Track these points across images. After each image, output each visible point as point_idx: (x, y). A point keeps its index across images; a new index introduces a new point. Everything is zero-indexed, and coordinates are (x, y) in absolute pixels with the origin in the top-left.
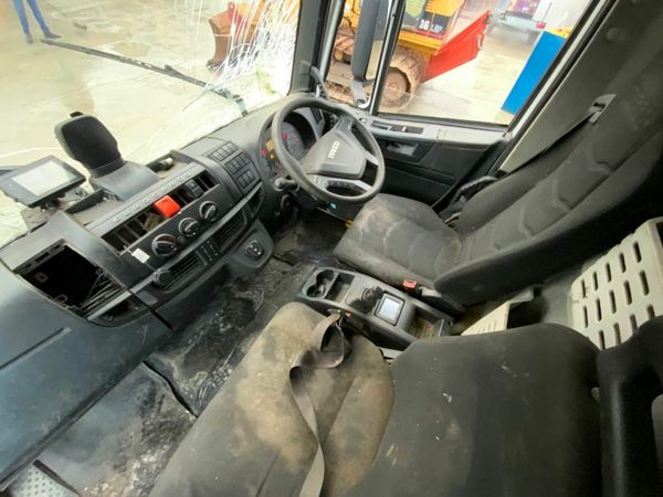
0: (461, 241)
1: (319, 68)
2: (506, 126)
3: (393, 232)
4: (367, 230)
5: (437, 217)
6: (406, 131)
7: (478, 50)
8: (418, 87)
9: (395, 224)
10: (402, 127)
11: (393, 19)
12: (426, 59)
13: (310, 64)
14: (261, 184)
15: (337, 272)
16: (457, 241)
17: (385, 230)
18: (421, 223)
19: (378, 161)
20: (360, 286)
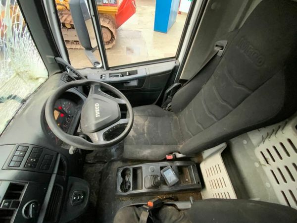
0: (178, 117)
1: (61, 57)
2: (174, 57)
3: (147, 128)
4: (135, 135)
5: (161, 108)
6: (129, 74)
7: (135, 8)
8: (116, 32)
9: (146, 123)
10: (126, 72)
11: (94, 18)
12: (114, 17)
13: (53, 57)
14: (59, 155)
15: (131, 168)
16: (175, 117)
17: (143, 130)
18: (156, 116)
19: (124, 101)
20: (147, 171)
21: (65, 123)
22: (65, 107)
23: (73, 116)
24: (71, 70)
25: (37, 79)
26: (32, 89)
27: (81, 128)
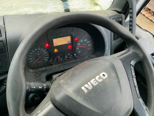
21: (63, 57)
22: (81, 43)
23: (76, 58)
24: (131, 21)
25: (96, 4)
26: (83, 8)
27: (59, 76)
